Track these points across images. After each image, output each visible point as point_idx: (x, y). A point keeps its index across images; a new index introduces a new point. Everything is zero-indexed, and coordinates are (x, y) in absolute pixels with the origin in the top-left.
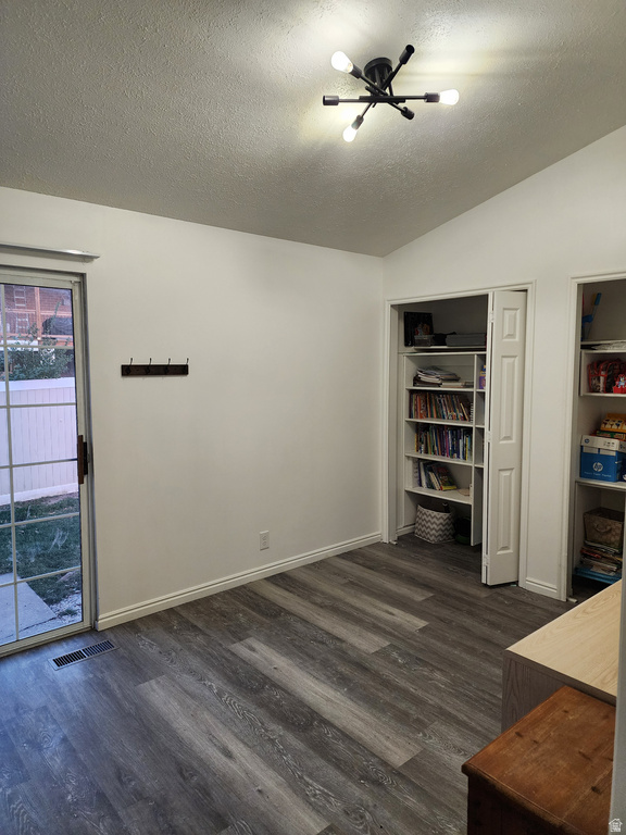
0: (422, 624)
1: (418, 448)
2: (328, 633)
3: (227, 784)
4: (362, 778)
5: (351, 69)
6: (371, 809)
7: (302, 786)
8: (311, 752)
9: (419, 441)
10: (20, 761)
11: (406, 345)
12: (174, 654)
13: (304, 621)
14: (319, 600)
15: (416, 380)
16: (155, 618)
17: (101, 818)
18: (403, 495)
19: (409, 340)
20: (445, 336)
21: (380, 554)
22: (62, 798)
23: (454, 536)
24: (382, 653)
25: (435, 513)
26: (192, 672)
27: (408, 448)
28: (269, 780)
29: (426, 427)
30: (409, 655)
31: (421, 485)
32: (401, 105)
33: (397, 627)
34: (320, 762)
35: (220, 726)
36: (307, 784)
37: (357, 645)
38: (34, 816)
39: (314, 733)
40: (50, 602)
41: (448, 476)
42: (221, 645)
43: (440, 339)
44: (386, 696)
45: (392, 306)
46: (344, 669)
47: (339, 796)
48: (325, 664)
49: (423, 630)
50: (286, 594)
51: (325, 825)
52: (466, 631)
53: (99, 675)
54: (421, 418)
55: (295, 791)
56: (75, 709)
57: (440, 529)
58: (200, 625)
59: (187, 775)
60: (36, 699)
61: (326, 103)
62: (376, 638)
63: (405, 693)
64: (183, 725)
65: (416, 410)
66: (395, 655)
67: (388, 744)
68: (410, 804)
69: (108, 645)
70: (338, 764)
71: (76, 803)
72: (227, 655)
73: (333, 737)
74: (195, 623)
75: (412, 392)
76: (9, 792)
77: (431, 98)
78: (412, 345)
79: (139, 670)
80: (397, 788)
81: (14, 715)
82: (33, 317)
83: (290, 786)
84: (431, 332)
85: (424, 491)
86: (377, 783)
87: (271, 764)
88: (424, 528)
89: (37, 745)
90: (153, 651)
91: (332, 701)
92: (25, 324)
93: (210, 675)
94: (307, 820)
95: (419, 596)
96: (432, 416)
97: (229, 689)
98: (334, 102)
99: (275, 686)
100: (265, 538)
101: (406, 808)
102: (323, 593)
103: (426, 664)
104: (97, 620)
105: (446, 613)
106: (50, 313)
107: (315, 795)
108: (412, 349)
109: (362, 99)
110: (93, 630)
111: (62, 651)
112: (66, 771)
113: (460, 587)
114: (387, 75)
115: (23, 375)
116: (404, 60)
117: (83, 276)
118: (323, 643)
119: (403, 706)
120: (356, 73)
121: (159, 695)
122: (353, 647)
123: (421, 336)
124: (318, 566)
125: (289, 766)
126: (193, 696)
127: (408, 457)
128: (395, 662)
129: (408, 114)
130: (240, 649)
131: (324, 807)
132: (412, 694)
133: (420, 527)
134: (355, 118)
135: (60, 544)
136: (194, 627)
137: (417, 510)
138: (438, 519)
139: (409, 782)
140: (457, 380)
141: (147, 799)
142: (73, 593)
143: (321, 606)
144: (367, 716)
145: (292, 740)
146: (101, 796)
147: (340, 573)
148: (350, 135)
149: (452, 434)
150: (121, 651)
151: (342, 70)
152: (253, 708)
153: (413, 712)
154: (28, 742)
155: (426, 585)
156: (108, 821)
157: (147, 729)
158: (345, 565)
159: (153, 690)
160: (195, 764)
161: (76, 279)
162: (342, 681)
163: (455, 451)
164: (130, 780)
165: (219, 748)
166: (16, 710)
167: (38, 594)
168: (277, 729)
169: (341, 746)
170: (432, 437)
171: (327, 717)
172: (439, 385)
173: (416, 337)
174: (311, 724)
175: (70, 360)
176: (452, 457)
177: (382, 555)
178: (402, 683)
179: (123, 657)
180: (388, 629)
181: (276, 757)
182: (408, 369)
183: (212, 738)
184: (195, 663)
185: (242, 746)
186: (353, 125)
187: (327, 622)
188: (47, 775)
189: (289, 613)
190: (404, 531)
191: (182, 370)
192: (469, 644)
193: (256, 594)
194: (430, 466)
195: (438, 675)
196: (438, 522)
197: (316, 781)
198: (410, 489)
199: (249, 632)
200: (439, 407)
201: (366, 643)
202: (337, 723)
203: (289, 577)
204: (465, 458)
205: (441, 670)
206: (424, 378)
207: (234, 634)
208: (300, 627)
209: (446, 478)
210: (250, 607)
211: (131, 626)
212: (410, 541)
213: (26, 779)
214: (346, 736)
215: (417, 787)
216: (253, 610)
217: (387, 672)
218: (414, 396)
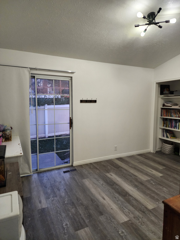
0: (161, 175)
1: (164, 126)
2: (132, 174)
3: (103, 206)
4: (139, 210)
5: (143, 16)
6: (141, 218)
7: (123, 209)
8: (126, 202)
9: (164, 123)
10: (55, 193)
11: (161, 94)
12: (91, 174)
13: (126, 170)
14: (130, 166)
15: (164, 105)
16: (87, 165)
17: (73, 208)
18: (158, 139)
19: (162, 93)
20: (173, 92)
21: (150, 155)
22: (64, 202)
23: (174, 152)
24: (148, 181)
25: (168, 145)
26: (96, 179)
27: (160, 125)
28: (114, 207)
29: (166, 119)
30: (156, 182)
31: (164, 136)
32: (158, 25)
33: (154, 175)
34: (128, 204)
35: (102, 192)
36: (124, 209)
37: (141, 178)
38: (58, 205)
39: (127, 197)
40: (62, 160)
41: (173, 134)
42: (103, 173)
43: (172, 93)
44: (148, 192)
45: (156, 83)
46: (136, 183)
47: (133, 213)
48: (131, 181)
49: (161, 177)
50: (121, 163)
51: (128, 219)
52: (175, 178)
53: (73, 176)
54: (165, 116)
55: (121, 210)
56: (67, 183)
57: (170, 150)
58: (98, 168)
59: (93, 202)
60: (58, 179)
61: (135, 26)
62: (146, 177)
63: (154, 192)
64: (93, 191)
65: (163, 114)
66: (152, 182)
67: (147, 203)
68: (153, 219)
69: (75, 170)
70: (133, 206)
71: (67, 204)
72: (105, 176)
73: (132, 199)
74: (97, 167)
75: (162, 109)
76: (52, 199)
77: (167, 22)
78: (163, 95)
79: (83, 176)
80: (149, 214)
81: (54, 182)
82: (59, 89)
83: (120, 209)
84: (169, 90)
85: (165, 138)
86: (144, 212)
87: (115, 203)
88: (164, 149)
89: (59, 190)
90: (86, 173)
91: (132, 191)
92: (57, 91)
93: (100, 180)
94: (123, 217)
95: (161, 168)
96: (168, 116)
97: (105, 184)
98: (138, 26)
99: (117, 185)
100: (116, 147)
101: (151, 220)
102: (132, 164)
103: (161, 185)
104: (73, 163)
105: (169, 173)
106: (63, 88)
107: (126, 212)
108: (163, 96)
109: (146, 24)
110: (72, 166)
111: (65, 170)
112: (65, 196)
113: (175, 166)
114: (154, 17)
115: (57, 104)
116: (159, 12)
117: (71, 77)
118: (131, 176)
119: (153, 195)
120: (144, 18)
121: (87, 183)
122: (140, 178)
123: (166, 92)
124: (131, 157)
125: (120, 204)
126: (96, 184)
127: (160, 128)
128: (152, 184)
129: (160, 27)
130: (108, 175)
131: (128, 215)
132: (156, 192)
133: (163, 149)
134: (144, 30)
135: (65, 144)
136: (97, 168)
137: (162, 144)
138: (169, 147)
139: (153, 213)
140: (177, 105)
141: (84, 205)
142: (68, 158)
143: (131, 167)
144: (142, 196)
145: (121, 198)
146: (73, 203)
147: (137, 159)
148: (143, 35)
149: (175, 121)
150: (78, 171)
151: (140, 17)
152: (111, 189)
153: (156, 197)
154: (57, 189)
155: (163, 165)
156: (74, 209)
157: (84, 190)
158: (139, 157)
159: (86, 181)
160: (95, 200)
161: (70, 78)
162: (136, 186)
163: (175, 127)
164: (80, 201)
165: (102, 197)
166: (54, 181)
167: (59, 157)
168: (117, 195)
169: (134, 202)
170: (168, 123)
171: (131, 194)
172: (171, 107)
173: (164, 92)
174: (126, 195)
175: (68, 100)
176: (174, 128)
177: (151, 156)
178: (154, 189)
179: (79, 173)
180: (150, 175)
181: (117, 201)
182: (161, 102)
183: (100, 194)
184: (96, 176)
185: (107, 197)
186: (144, 32)
187: (132, 171)
188: (61, 197)
189: (122, 168)
190: (158, 149)
191: (95, 101)
192: (175, 182)
193: (113, 162)
194: (167, 131)
195: (165, 189)
196: (169, 148)
197: (127, 209)
198: (161, 137)
199: (111, 171)
200: (171, 113)
201: (144, 178)
202: (133, 196)
203: (122, 159)
204: (179, 129)
205: (166, 188)
206: (166, 104)
207: (107, 171)
208: (125, 171)
209: (172, 135)
210: (111, 165)
211: (81, 166)
212: (160, 153)
213: (56, 197)
214: (136, 200)
215: (155, 215)
216: (112, 166)
217: (149, 186)
218: (163, 110)
